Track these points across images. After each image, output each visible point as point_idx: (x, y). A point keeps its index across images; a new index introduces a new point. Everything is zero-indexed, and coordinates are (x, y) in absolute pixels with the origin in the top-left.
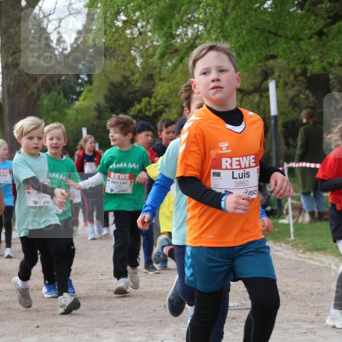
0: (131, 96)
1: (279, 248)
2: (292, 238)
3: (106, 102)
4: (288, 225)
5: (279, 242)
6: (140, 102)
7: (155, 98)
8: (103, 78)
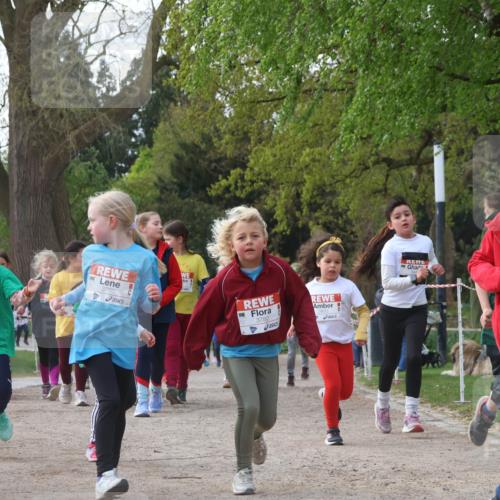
0: (214, 165)
1: (440, 416)
2: (462, 400)
3: (173, 173)
4: (457, 378)
5: (441, 406)
6: (226, 175)
7: (252, 169)
8: (171, 136)
